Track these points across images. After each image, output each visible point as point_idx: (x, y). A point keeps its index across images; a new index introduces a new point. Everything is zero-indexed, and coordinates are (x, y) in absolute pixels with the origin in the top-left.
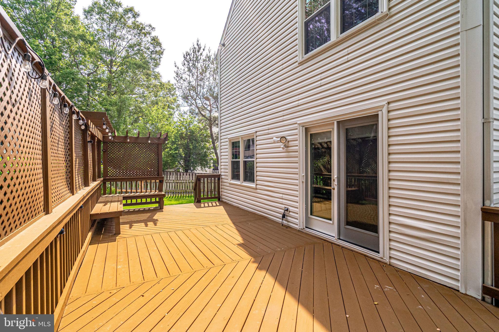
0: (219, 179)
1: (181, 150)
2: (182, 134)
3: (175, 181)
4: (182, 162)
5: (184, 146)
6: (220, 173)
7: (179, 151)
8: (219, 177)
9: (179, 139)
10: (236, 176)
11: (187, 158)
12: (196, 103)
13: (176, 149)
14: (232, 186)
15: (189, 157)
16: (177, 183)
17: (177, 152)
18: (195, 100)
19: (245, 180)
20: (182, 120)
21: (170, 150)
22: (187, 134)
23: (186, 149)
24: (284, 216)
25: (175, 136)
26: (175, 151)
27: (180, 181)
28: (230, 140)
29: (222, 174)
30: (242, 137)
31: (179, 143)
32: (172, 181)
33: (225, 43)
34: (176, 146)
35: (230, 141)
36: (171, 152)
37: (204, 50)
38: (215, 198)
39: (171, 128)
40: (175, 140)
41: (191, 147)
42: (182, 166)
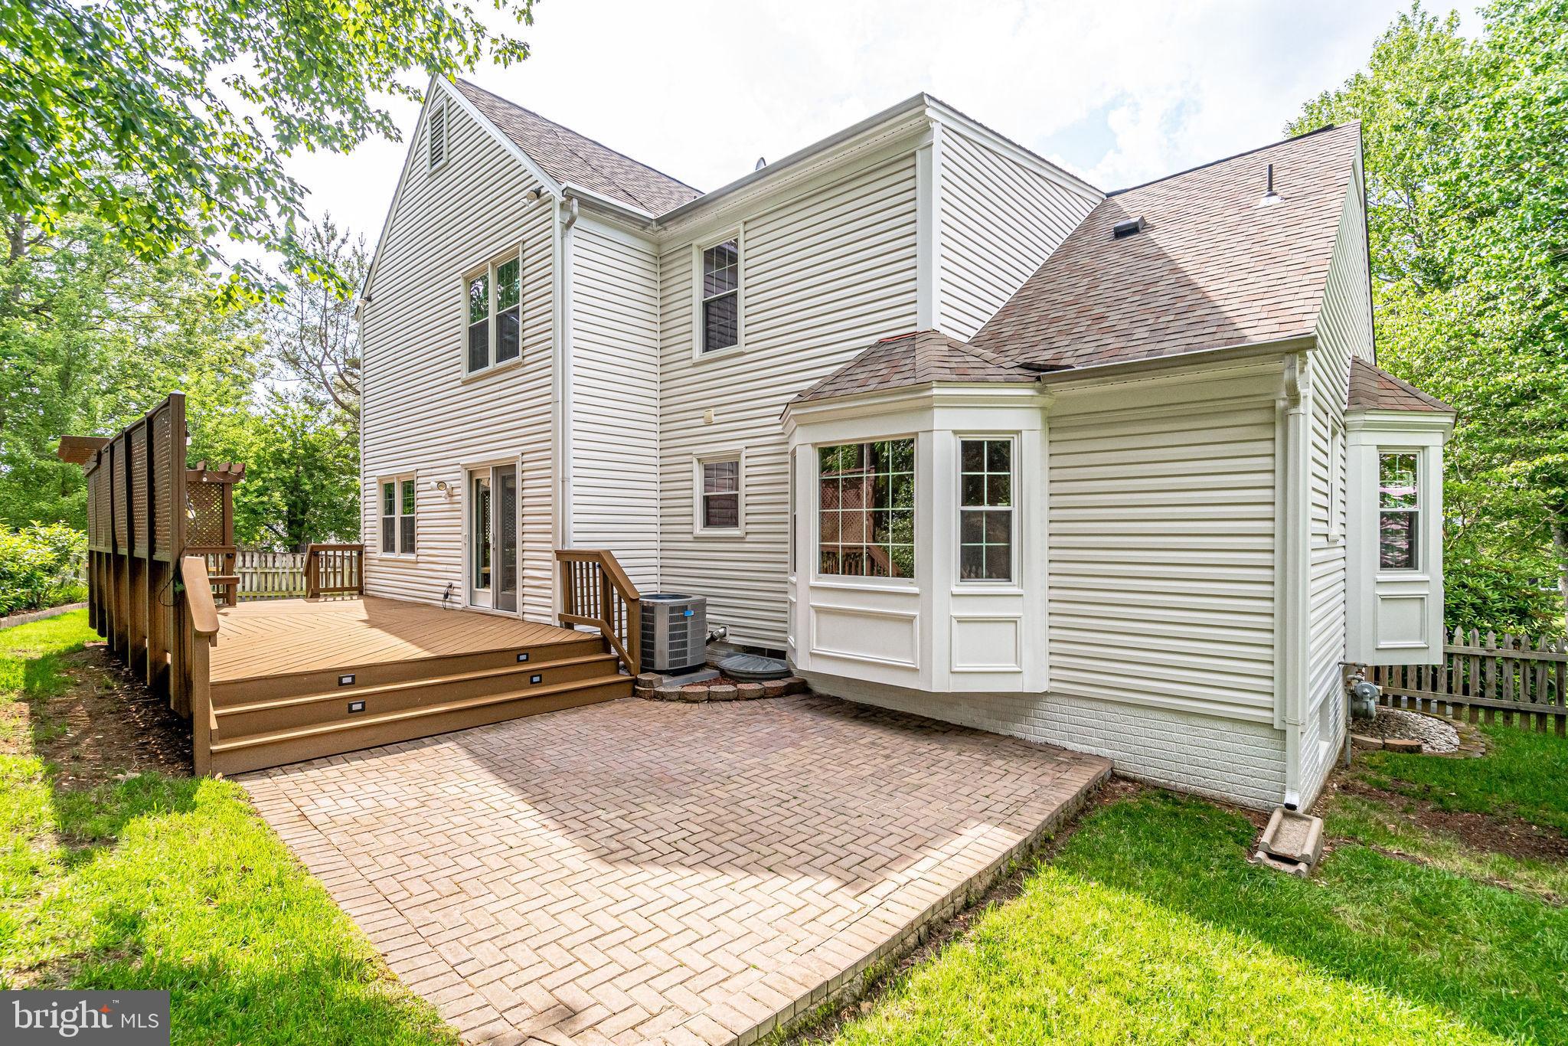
0: (360, 554)
1: (277, 494)
2: (280, 452)
3: (259, 571)
4: (281, 527)
5: (284, 484)
6: (362, 542)
7: (271, 496)
8: (360, 550)
9: (271, 464)
10: (388, 546)
11: (295, 515)
12: (323, 375)
13: (261, 492)
14: (383, 563)
15: (303, 512)
16: (266, 574)
17: (265, 499)
18: (319, 366)
19: (403, 551)
20: (281, 411)
21: (244, 495)
22: (296, 452)
23: (292, 493)
24: (446, 596)
25: (258, 456)
26: (257, 497)
27: (274, 570)
28: (380, 479)
29: (367, 543)
30: (398, 476)
31: (272, 475)
32: (251, 570)
33: (373, 297)
34: (261, 483)
35: (380, 481)
36: (246, 500)
37: (344, 241)
38: (351, 589)
39: (247, 434)
40: (259, 466)
41: (307, 487)
42: (281, 538)
